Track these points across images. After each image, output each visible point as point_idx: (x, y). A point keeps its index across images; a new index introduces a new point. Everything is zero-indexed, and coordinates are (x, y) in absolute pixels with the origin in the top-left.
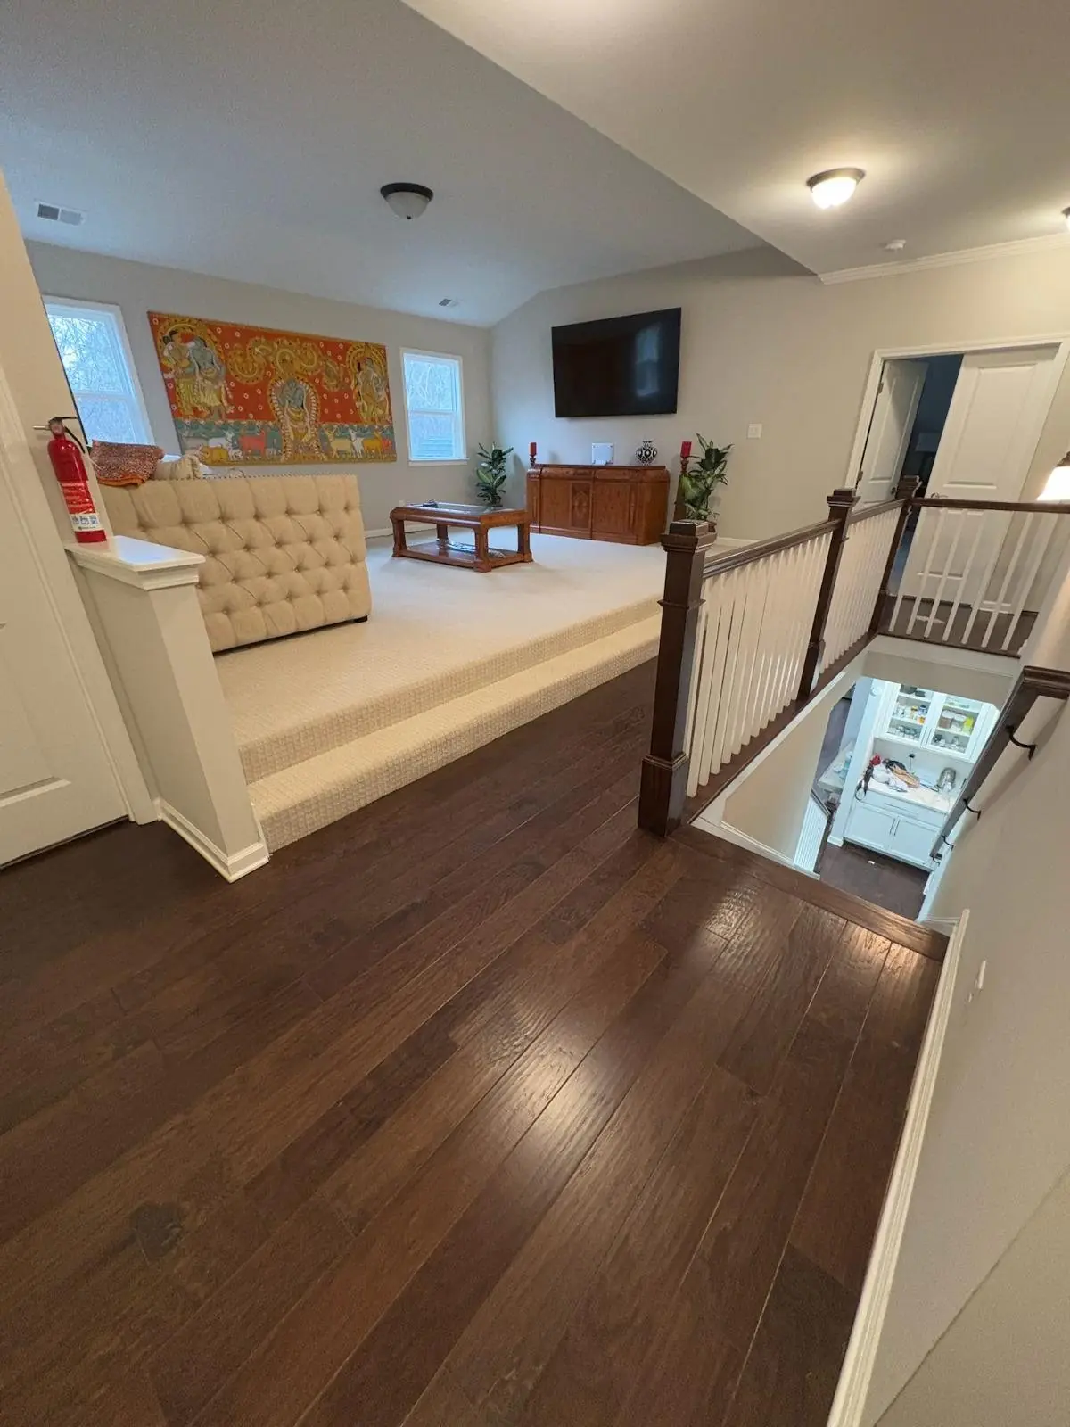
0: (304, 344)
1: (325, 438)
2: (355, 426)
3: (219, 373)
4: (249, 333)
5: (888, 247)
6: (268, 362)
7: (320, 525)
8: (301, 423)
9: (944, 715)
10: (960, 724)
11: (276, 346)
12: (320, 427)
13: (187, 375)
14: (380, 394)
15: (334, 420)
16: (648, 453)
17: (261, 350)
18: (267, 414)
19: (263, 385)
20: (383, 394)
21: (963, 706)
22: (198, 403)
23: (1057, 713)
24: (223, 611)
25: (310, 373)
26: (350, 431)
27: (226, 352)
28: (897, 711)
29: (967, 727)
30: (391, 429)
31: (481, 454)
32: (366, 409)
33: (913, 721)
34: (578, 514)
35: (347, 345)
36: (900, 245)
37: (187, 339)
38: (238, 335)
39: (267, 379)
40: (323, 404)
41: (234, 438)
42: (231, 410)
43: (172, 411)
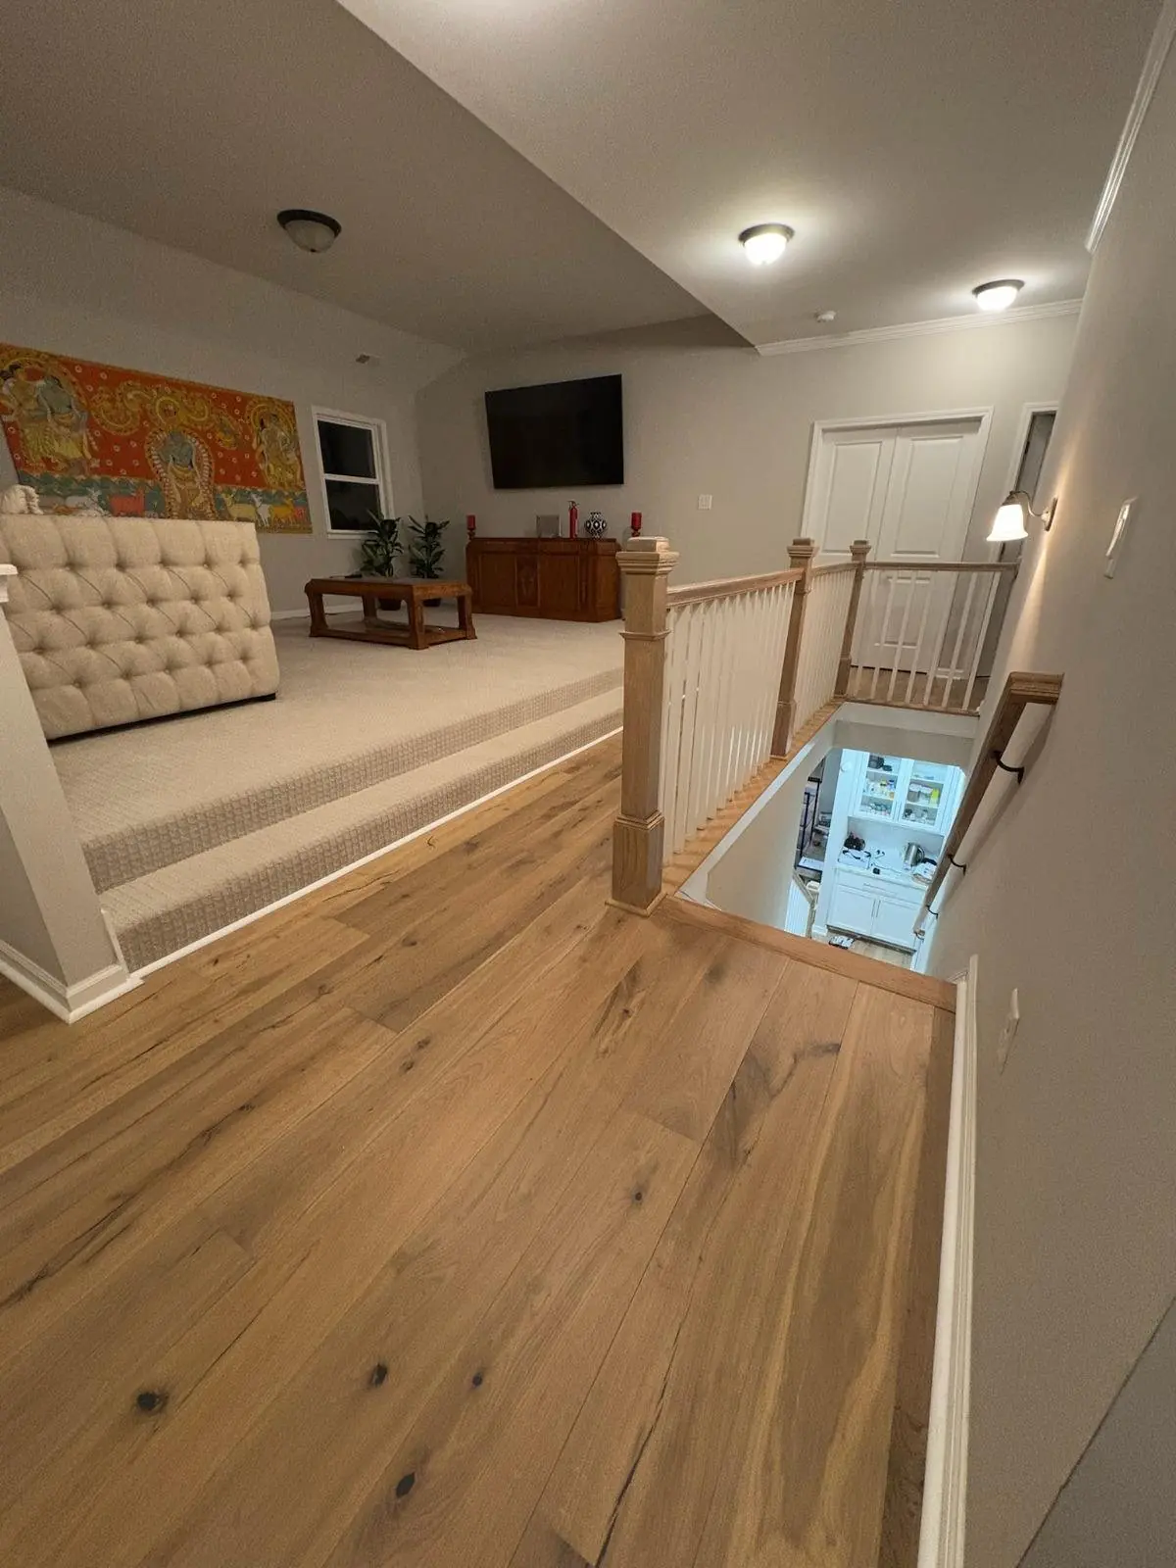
0: (192, 394)
1: (222, 502)
2: (259, 490)
3: (79, 420)
4: (119, 377)
5: (819, 318)
6: (145, 411)
7: (206, 578)
8: (190, 485)
9: (911, 789)
10: (928, 796)
11: (155, 392)
12: (215, 490)
13: (33, 419)
14: (289, 456)
15: (233, 481)
16: (597, 524)
17: (135, 396)
18: (145, 472)
19: (140, 435)
20: (292, 456)
21: (928, 778)
22: (52, 452)
23: (1049, 717)
24: (73, 684)
25: (200, 428)
26: (254, 496)
27: (89, 396)
28: (868, 788)
29: (934, 799)
30: (304, 495)
31: (413, 528)
32: (272, 473)
33: (883, 797)
34: (525, 591)
35: (246, 398)
36: (830, 316)
37: (34, 375)
38: (103, 376)
39: (143, 430)
40: (219, 463)
41: (100, 497)
42: (95, 464)
43: (15, 461)
